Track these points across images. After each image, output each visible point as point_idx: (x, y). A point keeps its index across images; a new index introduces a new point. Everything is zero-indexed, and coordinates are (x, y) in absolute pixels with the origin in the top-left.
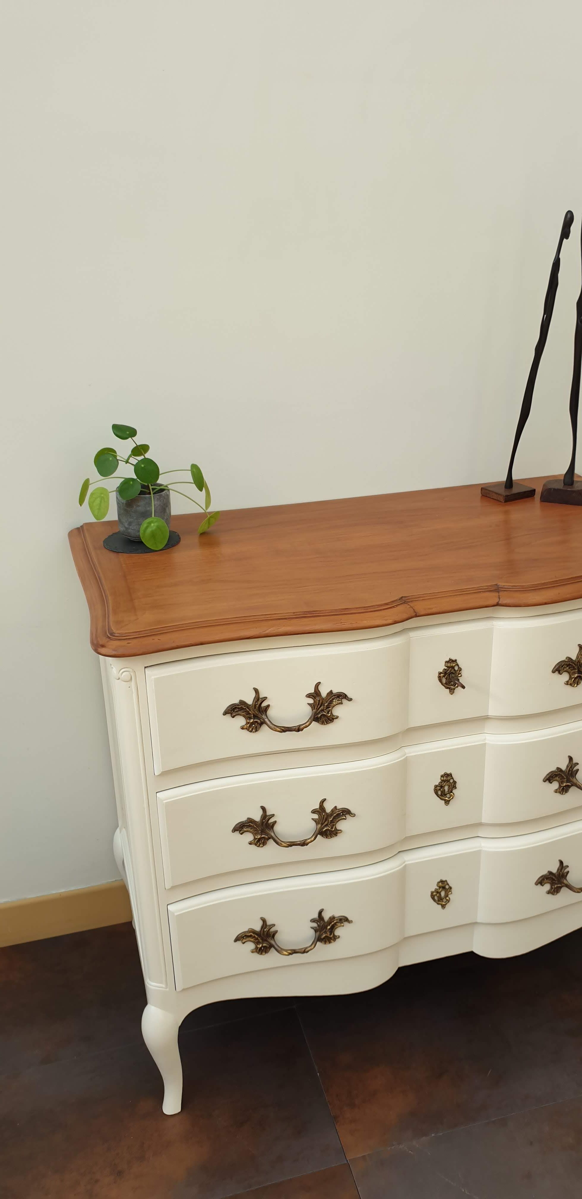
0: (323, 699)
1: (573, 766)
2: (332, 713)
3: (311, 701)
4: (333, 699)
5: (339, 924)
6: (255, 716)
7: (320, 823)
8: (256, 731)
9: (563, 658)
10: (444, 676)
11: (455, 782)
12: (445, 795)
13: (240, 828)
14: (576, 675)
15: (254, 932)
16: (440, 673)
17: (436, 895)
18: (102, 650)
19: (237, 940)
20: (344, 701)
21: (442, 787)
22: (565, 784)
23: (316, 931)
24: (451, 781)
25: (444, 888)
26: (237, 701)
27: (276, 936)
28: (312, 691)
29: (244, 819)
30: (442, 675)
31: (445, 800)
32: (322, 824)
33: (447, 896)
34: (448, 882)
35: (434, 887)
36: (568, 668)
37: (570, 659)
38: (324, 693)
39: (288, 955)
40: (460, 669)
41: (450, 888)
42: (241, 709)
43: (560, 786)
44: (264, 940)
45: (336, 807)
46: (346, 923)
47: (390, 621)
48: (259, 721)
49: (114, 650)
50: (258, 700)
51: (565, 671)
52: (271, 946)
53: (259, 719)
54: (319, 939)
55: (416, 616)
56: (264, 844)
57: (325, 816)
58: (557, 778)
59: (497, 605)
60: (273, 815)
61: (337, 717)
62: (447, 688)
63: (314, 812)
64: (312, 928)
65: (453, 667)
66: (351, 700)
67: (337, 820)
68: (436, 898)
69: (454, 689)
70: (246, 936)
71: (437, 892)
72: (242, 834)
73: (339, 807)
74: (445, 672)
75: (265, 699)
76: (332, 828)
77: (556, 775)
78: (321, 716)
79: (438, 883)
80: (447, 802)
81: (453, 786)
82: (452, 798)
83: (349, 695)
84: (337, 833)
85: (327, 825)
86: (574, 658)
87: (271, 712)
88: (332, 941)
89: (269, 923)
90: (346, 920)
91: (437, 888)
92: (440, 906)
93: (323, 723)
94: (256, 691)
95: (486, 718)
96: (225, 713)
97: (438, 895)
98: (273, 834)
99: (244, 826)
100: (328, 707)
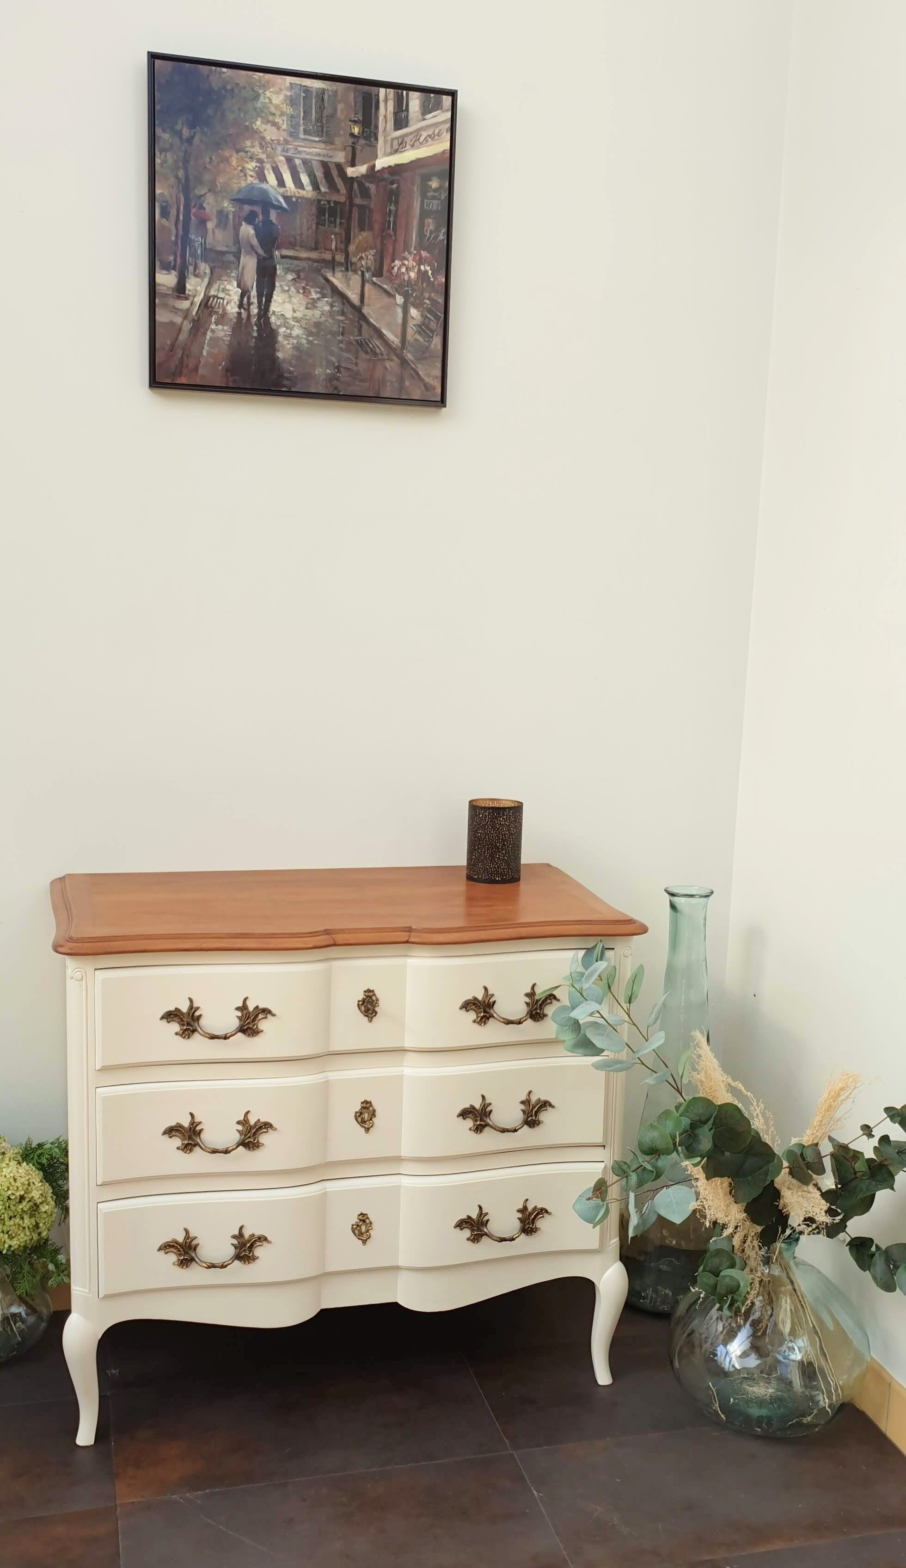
0: (249, 1013)
1: (486, 1106)
2: (257, 1026)
3: (239, 1014)
4: (258, 1014)
5: (258, 1244)
6: (188, 1024)
7: (244, 1134)
8: (189, 1038)
9: (470, 997)
10: (362, 1004)
11: (374, 1111)
12: (365, 1122)
13: (171, 1131)
14: (482, 1014)
15: (177, 1242)
16: (359, 1001)
17: (356, 1228)
18: (61, 950)
19: (160, 1249)
20: (269, 1016)
21: (361, 1113)
22: (478, 1123)
23: (236, 1248)
24: (371, 1109)
25: (364, 1221)
26: (173, 1009)
27: (198, 1250)
28: (241, 1005)
29: (173, 1124)
30: (360, 1003)
31: (365, 1127)
32: (245, 1136)
33: (368, 1231)
34: (369, 1216)
35: (355, 1220)
36: (474, 1007)
37: (475, 999)
38: (251, 1007)
39: (207, 1268)
40: (377, 1000)
41: (371, 1223)
42: (176, 1015)
43: (474, 1125)
44: (186, 1253)
45: (259, 1120)
46: (265, 1243)
47: (311, 946)
48: (191, 1028)
49: (70, 949)
50: (192, 1008)
51: (472, 1009)
52: (192, 1260)
53: (192, 1026)
54: (238, 1257)
55: (335, 945)
56: (191, 1150)
57: (249, 1128)
58: (471, 1115)
59: (407, 942)
60: (200, 1123)
61: (262, 1031)
62: (365, 1016)
63: (238, 1123)
64: (232, 1244)
65: (371, 997)
66: (274, 1015)
67: (260, 1132)
68: (356, 1232)
69: (372, 1018)
70: (168, 1245)
71: (358, 1226)
72: (170, 1137)
73: (263, 1120)
74: (364, 1001)
75: (198, 1008)
76: (254, 1140)
77: (470, 1112)
78: (247, 1028)
79: (359, 1215)
80: (367, 1130)
81: (373, 1114)
82: (372, 1126)
83: (274, 1011)
84: (259, 1146)
85: (249, 1137)
86: (480, 998)
87: (202, 1021)
88: (251, 1261)
89: (192, 1235)
90: (266, 1239)
91: (358, 1221)
92: (360, 1242)
93: (249, 1035)
94: (191, 1000)
95: (404, 1050)
96: (162, 1018)
97: (358, 1228)
98: (199, 1141)
99: (173, 1130)
100: (254, 1020)
